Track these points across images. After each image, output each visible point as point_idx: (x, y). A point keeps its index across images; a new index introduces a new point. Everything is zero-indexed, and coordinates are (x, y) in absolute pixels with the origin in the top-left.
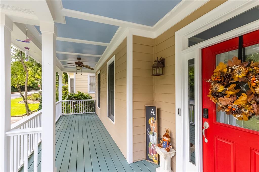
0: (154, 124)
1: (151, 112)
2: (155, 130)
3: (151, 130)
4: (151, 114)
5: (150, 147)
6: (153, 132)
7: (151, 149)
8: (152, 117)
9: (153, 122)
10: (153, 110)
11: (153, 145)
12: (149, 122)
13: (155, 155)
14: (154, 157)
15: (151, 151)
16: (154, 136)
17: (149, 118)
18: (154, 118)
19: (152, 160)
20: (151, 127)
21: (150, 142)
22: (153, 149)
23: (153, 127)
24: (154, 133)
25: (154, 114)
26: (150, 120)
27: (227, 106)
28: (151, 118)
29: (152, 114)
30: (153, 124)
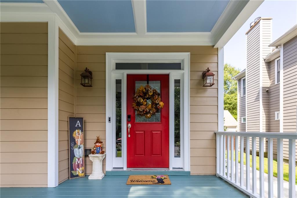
0: (80, 137)
1: (77, 124)
2: (81, 142)
3: (76, 144)
4: (76, 126)
5: (75, 162)
6: (79, 144)
7: (77, 164)
8: (77, 129)
9: (78, 135)
10: (78, 121)
11: (79, 159)
12: (74, 135)
13: (81, 168)
14: (79, 171)
15: (76, 166)
16: (80, 149)
17: (74, 130)
18: (80, 131)
19: (77, 176)
20: (76, 140)
21: (75, 156)
22: (79, 163)
23: (79, 140)
24: (79, 146)
25: (80, 126)
26: (75, 133)
27: (144, 110)
28: (77, 131)
29: (78, 126)
30: (78, 137)
